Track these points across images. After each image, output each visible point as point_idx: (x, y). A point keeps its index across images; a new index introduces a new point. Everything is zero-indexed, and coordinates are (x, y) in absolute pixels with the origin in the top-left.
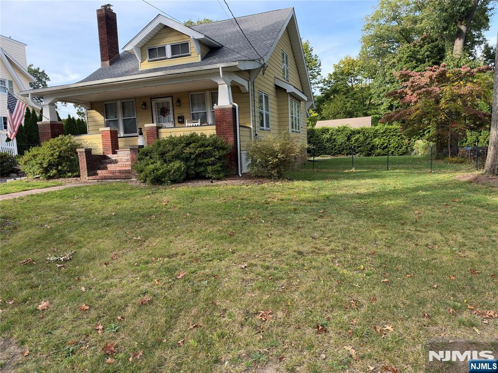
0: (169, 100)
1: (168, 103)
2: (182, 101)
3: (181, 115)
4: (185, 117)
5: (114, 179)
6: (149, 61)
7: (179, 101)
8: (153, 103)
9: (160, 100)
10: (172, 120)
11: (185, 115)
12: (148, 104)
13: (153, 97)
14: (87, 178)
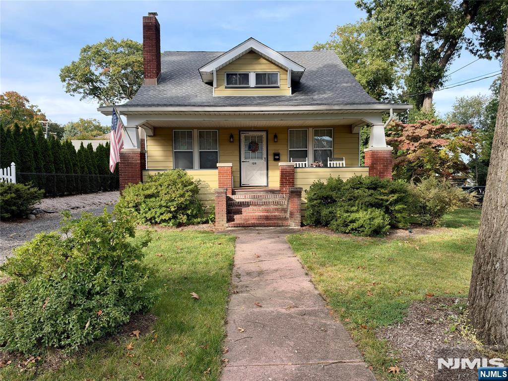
0: (264, 134)
1: (261, 137)
2: (280, 136)
3: (276, 152)
4: (281, 154)
5: (265, 226)
6: (226, 88)
7: (276, 136)
8: (243, 136)
9: (251, 134)
10: (265, 156)
11: (281, 152)
12: (236, 137)
13: (242, 130)
14: (227, 225)
